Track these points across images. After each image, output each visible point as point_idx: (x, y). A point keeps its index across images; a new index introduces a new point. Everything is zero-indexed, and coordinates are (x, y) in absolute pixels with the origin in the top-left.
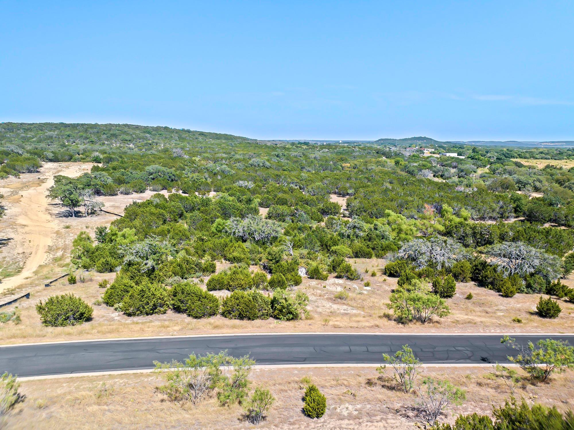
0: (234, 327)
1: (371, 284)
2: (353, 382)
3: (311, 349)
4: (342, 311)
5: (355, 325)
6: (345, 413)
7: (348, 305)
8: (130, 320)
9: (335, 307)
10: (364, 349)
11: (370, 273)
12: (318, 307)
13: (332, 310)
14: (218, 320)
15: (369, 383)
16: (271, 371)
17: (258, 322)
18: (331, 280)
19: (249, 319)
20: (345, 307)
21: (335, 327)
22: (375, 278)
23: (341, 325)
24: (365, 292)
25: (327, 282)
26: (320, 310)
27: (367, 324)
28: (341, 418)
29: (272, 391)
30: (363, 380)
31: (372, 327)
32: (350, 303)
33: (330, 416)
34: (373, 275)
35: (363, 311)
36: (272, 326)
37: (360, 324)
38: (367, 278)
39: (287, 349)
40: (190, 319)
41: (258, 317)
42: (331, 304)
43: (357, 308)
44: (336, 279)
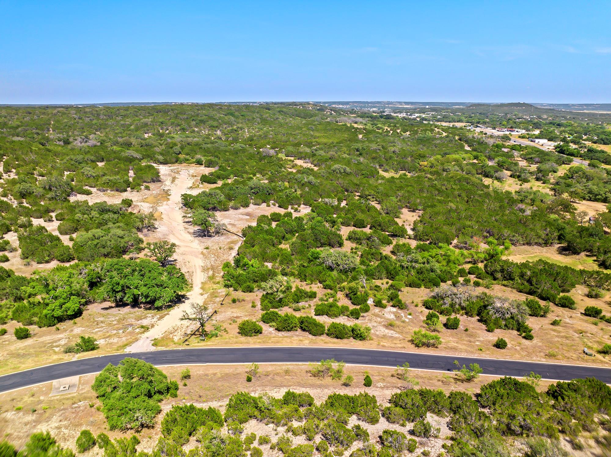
0: (334, 343)
1: (412, 314)
2: (386, 374)
3: (370, 358)
4: (390, 335)
5: (393, 345)
6: (379, 386)
7: (394, 330)
8: (280, 334)
9: (387, 331)
10: (394, 359)
11: (415, 304)
12: (377, 331)
13: (384, 334)
14: (324, 337)
15: (393, 376)
16: (352, 367)
17: (345, 341)
18: (390, 309)
19: (341, 339)
20: (392, 332)
21: (383, 346)
22: (417, 308)
23: (387, 345)
24: (407, 320)
25: (386, 310)
26: (378, 333)
27: (400, 346)
28: (377, 387)
29: (352, 375)
30: (390, 374)
31: (401, 348)
32: (395, 329)
33: (373, 387)
34: (416, 306)
35: (402, 335)
36: (352, 343)
37: (396, 345)
38: (412, 307)
39: (359, 357)
40: (311, 336)
41: (345, 338)
42: (384, 329)
43: (399, 333)
44: (392, 308)
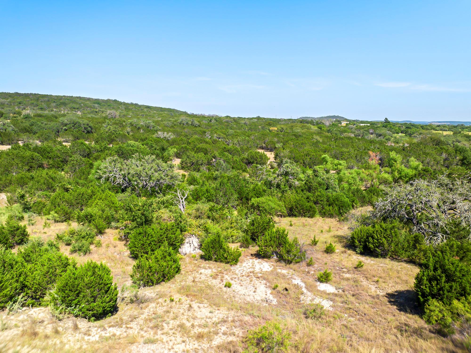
1: (332, 276)
22: (335, 258)
44: (257, 261)
